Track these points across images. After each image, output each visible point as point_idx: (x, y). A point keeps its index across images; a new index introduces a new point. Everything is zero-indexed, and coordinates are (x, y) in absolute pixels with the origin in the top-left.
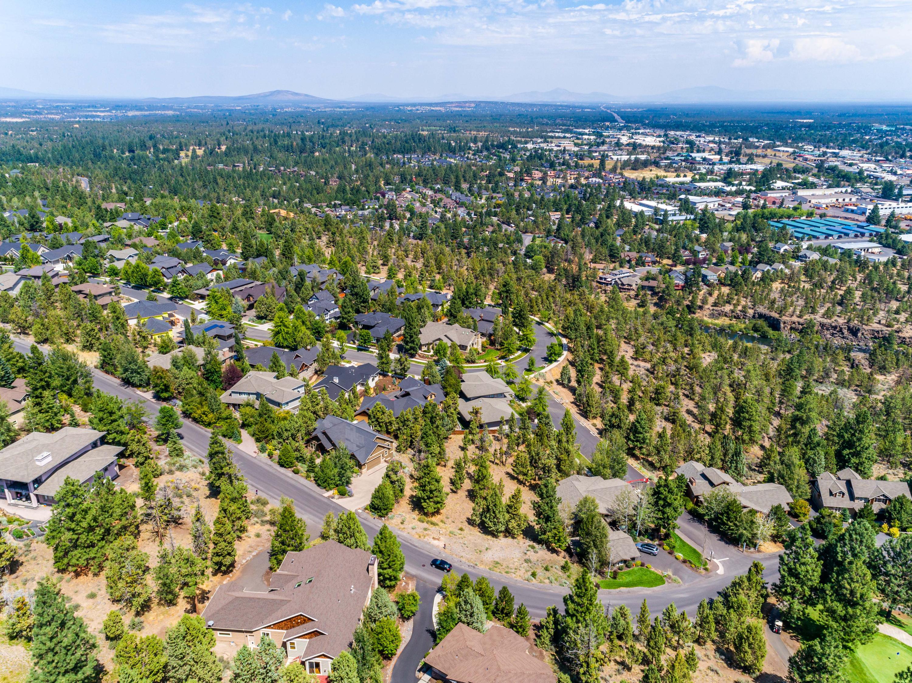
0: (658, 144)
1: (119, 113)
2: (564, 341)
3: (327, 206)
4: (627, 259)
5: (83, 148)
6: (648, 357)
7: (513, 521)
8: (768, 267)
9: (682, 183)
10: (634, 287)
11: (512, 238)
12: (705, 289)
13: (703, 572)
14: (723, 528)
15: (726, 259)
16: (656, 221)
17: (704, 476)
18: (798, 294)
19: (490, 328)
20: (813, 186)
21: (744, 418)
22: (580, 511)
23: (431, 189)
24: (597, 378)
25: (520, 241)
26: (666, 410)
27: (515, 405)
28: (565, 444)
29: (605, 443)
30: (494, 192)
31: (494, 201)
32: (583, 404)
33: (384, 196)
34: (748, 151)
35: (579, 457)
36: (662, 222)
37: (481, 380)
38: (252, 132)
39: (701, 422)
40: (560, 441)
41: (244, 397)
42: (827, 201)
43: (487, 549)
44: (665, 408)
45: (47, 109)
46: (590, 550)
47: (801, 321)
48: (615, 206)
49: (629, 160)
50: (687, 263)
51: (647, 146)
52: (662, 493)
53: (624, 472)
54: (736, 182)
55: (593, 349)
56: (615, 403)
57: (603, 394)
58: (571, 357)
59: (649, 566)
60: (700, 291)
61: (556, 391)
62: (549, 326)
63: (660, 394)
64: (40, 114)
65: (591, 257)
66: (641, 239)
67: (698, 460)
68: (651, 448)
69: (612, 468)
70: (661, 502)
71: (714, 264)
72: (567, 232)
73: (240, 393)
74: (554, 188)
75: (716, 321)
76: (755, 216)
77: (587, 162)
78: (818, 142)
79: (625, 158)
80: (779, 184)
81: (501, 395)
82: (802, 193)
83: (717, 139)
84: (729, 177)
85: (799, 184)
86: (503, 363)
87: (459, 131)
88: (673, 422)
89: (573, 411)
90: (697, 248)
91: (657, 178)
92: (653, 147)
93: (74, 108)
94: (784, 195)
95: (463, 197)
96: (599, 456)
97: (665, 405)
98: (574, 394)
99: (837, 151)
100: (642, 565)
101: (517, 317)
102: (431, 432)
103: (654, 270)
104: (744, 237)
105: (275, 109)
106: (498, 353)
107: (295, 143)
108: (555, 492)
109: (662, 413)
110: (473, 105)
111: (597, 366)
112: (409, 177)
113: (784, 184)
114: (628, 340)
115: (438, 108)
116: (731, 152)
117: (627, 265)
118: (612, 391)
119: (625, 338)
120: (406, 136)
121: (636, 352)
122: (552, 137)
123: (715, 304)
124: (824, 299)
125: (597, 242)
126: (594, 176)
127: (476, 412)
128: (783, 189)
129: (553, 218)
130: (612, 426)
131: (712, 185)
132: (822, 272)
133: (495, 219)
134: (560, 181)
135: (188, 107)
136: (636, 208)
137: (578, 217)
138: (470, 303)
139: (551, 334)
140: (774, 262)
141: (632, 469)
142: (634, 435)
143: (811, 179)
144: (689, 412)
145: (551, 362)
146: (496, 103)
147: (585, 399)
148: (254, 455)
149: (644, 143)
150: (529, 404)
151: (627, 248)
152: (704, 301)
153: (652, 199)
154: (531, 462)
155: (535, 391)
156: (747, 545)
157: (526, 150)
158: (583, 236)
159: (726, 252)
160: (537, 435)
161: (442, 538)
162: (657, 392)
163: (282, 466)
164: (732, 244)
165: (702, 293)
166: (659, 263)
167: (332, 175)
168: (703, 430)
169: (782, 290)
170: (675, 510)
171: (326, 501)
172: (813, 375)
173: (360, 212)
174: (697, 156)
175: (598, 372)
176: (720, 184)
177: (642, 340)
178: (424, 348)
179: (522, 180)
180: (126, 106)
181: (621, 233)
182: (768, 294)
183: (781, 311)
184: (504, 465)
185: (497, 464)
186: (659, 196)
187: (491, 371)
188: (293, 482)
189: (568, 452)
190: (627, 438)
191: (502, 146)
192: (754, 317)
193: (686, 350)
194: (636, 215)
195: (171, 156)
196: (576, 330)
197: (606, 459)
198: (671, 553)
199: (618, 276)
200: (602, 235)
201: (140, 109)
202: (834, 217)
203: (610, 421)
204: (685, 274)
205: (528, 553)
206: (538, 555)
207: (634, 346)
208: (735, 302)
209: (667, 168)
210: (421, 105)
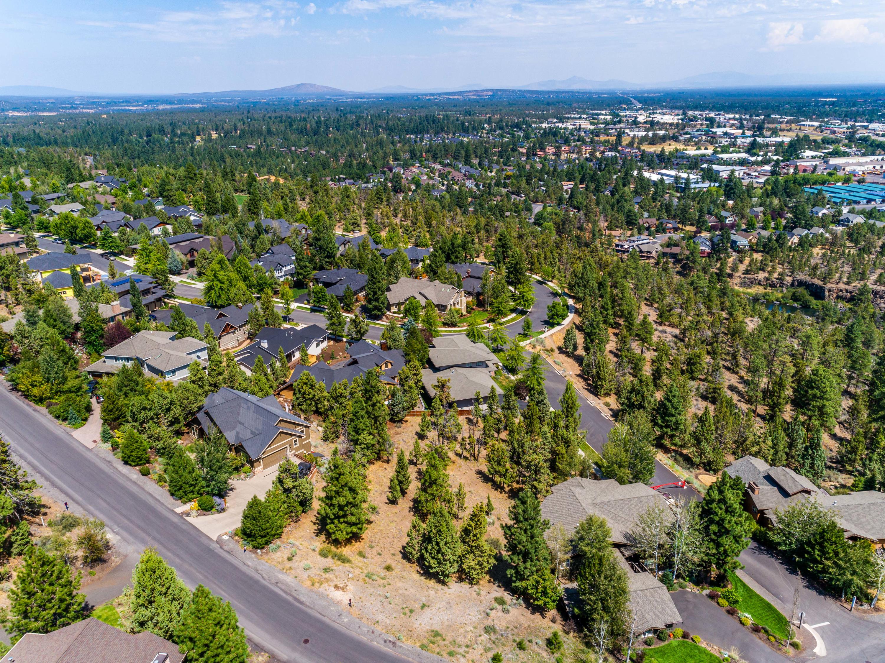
0: (676, 121)
1: (150, 107)
2: (571, 302)
3: (331, 180)
4: (646, 225)
5: (102, 133)
6: (676, 321)
7: (471, 556)
8: (806, 232)
9: (704, 155)
10: (654, 254)
11: (521, 207)
12: (734, 256)
13: (791, 651)
14: (812, 568)
15: (757, 225)
16: (678, 189)
17: (769, 479)
18: (843, 260)
19: (477, 286)
20: (845, 155)
21: (814, 396)
22: (582, 539)
23: (440, 163)
24: (611, 345)
25: (529, 209)
26: (703, 386)
27: (502, 378)
28: (562, 431)
29: (622, 429)
30: (505, 165)
31: (504, 173)
32: (592, 376)
33: (391, 170)
34: (771, 126)
35: (585, 448)
36: (683, 190)
37: (457, 345)
38: (270, 118)
39: (749, 402)
40: (556, 426)
41: (120, 363)
42: (864, 168)
43: (423, 606)
44: (702, 383)
45: (83, 104)
46: (595, 616)
47: (850, 288)
48: (632, 176)
49: (647, 136)
50: (713, 228)
51: (665, 123)
52: (716, 514)
53: (650, 472)
54: (761, 153)
55: (607, 310)
56: (635, 376)
57: (619, 364)
58: (578, 321)
59: (698, 638)
60: (729, 257)
61: (557, 360)
62: (553, 285)
63: (694, 364)
64: (76, 108)
65: (606, 224)
66: (661, 206)
67: (756, 454)
68: (687, 437)
69: (632, 467)
70: (714, 528)
71: (743, 230)
72: (580, 199)
73: (116, 359)
74: (568, 161)
75: (749, 290)
76: (786, 181)
77: (603, 138)
78: (845, 117)
79: (642, 133)
80: (808, 153)
81: (482, 364)
82: (833, 161)
83: (737, 116)
84: (754, 148)
85: (830, 154)
86: (491, 327)
87: (475, 115)
88: (713, 401)
89: (578, 385)
90: (723, 213)
91: (677, 151)
92: (671, 124)
93: (108, 103)
94: (814, 163)
95: (472, 171)
96: (612, 450)
97: (701, 380)
98: (581, 365)
99: (866, 124)
100: (685, 636)
101: (511, 273)
102: (363, 413)
103: (677, 236)
104: (776, 202)
105: (298, 101)
106: (486, 316)
107: (308, 126)
108: (538, 513)
109: (698, 389)
110: (490, 93)
111: (611, 331)
112: (419, 154)
113: (814, 153)
114: (650, 302)
115: (455, 97)
116: (753, 127)
117: (646, 233)
118: (630, 362)
119: (646, 299)
120: (420, 118)
121: (660, 316)
122: (568, 118)
123: (747, 272)
124: (874, 264)
125: (613, 209)
126: (610, 150)
127: (442, 386)
128: (813, 157)
129: (565, 188)
130: (632, 405)
131: (735, 156)
132: (869, 235)
133: (504, 190)
134: (574, 156)
135: (216, 101)
136: (655, 177)
137: (593, 186)
138: (457, 257)
139: (555, 294)
140: (812, 226)
141: (661, 467)
142: (662, 418)
143: (843, 149)
144: (732, 388)
145: (552, 325)
146: (513, 91)
147: (594, 371)
148: (91, 445)
149: (662, 121)
150: (520, 376)
151: (646, 215)
152: (734, 269)
153: (672, 169)
154: (511, 458)
155: (528, 359)
156: (858, 598)
157: (540, 128)
158: (598, 203)
159: (757, 216)
160: (525, 418)
161: (350, 587)
162: (691, 362)
163: (126, 463)
164: (762, 209)
165: (731, 260)
166: (682, 229)
167: (342, 154)
168: (754, 412)
169: (824, 255)
170: (737, 539)
171: (175, 519)
172: (873, 348)
173: (364, 185)
174: (719, 131)
175: (613, 338)
176: (744, 155)
177: (668, 300)
178: (394, 309)
179: (535, 155)
180: (157, 101)
181: (639, 201)
182: (808, 260)
183: (825, 278)
184: (476, 459)
185: (466, 458)
186: (678, 167)
187: (473, 335)
188: (134, 489)
189: (567, 443)
190: (654, 422)
191: (518, 126)
192: (792, 285)
193: (724, 314)
194: (655, 184)
195: (185, 139)
196: (585, 286)
197: (624, 454)
198: (731, 612)
199: (636, 243)
200: (618, 202)
201: (171, 103)
202: (873, 183)
203: (628, 398)
204: (711, 240)
205: (493, 613)
206: (509, 617)
207: (658, 308)
208: (769, 269)
209: (686, 142)
210: (439, 94)
